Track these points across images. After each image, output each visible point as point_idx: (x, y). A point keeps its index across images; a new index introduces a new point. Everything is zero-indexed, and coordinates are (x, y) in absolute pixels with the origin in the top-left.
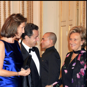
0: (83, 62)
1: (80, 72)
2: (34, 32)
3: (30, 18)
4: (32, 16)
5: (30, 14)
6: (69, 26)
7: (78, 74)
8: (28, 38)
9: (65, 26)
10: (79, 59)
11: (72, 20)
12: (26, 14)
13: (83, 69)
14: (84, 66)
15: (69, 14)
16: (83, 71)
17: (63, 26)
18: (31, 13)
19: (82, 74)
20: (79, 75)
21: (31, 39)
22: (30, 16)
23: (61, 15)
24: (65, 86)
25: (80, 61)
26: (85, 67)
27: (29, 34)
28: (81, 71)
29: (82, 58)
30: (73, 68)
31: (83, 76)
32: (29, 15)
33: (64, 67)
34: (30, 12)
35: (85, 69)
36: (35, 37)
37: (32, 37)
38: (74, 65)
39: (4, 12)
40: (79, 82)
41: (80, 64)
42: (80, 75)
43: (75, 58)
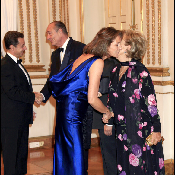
0: (136, 80)
1: (134, 94)
2: (20, 40)
3: (65, 12)
4: (68, 9)
5: (64, 6)
6: (122, 23)
7: (131, 98)
8: (14, 47)
9: (116, 23)
10: (129, 76)
11: (125, 15)
12: (59, 6)
13: (138, 90)
14: (139, 84)
15: (121, 7)
16: (139, 93)
17: (112, 23)
18: (66, 4)
19: (137, 97)
20: (133, 98)
21: (17, 48)
22: (64, 9)
23: (109, 8)
24: (118, 115)
25: (131, 79)
26: (140, 87)
27: (14, 43)
28: (134, 92)
29: (134, 73)
30: (124, 91)
31: (138, 100)
32: (62, 7)
33: (111, 89)
34: (64, 4)
35: (140, 90)
36: (21, 45)
37: (18, 46)
38: (124, 86)
39: (26, 3)
40: (134, 109)
41: (132, 83)
42: (135, 99)
43: (124, 74)
